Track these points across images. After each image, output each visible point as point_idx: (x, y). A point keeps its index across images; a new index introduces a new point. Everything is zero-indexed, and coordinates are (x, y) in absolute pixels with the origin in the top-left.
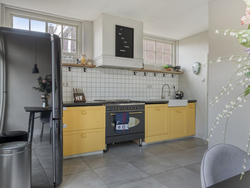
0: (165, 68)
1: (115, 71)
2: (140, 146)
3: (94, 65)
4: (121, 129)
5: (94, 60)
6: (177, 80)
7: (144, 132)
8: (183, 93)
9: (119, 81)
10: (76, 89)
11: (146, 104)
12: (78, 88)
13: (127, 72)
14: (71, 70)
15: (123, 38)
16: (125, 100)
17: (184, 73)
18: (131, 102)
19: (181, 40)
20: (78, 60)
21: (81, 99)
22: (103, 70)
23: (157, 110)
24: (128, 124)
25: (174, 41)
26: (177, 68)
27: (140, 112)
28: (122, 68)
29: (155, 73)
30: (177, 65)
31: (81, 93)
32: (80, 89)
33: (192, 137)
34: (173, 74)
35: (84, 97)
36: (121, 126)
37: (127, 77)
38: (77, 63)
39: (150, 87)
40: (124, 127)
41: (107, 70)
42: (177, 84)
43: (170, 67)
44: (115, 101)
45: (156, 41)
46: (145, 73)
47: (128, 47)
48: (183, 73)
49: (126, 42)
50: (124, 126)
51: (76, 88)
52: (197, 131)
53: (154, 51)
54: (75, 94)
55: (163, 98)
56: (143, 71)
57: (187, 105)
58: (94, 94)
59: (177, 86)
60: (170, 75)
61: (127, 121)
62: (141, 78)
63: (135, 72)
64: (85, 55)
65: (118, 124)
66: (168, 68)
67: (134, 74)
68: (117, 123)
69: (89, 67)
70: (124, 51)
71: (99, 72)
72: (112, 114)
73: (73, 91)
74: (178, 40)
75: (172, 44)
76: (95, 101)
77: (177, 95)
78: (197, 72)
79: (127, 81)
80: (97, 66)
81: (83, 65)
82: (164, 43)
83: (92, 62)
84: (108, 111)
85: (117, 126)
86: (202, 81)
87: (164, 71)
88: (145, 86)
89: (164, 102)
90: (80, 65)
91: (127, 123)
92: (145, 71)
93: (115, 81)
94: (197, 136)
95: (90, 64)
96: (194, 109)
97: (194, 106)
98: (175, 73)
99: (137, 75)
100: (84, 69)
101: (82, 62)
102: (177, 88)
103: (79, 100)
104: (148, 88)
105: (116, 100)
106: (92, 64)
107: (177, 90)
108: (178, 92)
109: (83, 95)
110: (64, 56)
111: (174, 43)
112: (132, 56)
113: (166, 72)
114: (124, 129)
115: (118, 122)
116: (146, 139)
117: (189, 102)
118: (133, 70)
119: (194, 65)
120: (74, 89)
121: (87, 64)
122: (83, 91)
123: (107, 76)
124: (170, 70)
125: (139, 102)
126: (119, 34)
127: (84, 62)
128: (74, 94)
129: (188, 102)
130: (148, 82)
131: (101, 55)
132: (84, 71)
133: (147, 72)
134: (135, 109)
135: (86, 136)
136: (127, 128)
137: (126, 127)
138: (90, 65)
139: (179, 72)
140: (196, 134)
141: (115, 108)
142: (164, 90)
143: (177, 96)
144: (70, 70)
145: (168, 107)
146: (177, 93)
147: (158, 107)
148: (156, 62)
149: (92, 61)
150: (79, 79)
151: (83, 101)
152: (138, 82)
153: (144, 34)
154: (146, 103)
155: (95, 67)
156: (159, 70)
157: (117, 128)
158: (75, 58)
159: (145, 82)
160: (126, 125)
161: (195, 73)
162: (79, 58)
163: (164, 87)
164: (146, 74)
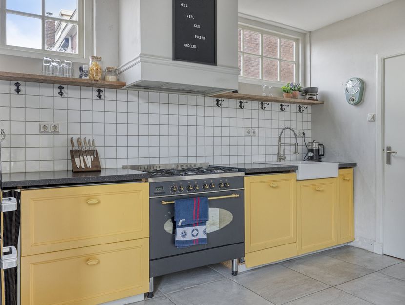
0: (285, 91)
1: (173, 96)
2: (233, 274)
3: (122, 80)
4: (189, 237)
5: (122, 69)
6: (310, 120)
7: (244, 242)
8: (324, 147)
9: (183, 120)
10: (78, 141)
11: (246, 174)
12: (82, 137)
13: (201, 99)
14: (65, 94)
15: (191, 17)
16: (195, 165)
17: (325, 103)
18: (211, 169)
19: (317, 31)
20: (81, 69)
21: (89, 164)
22: (143, 93)
23: (273, 187)
24: (206, 225)
25: (301, 33)
26: (310, 92)
27: (233, 196)
28: (189, 91)
29: (263, 102)
30: (308, 86)
31: (91, 149)
32: (87, 140)
33: (346, 244)
34: (301, 106)
35: (96, 159)
36: (189, 230)
37: (201, 112)
38: (80, 77)
39: (251, 134)
40: (195, 233)
41: (154, 95)
42: (310, 128)
43: (295, 90)
44: (173, 167)
45: (262, 33)
46: (241, 102)
47: (203, 38)
48: (323, 104)
49: (199, 27)
50: (197, 230)
51: (79, 136)
52: (358, 232)
53: (260, 54)
54: (76, 152)
55: (280, 159)
56: (236, 98)
57: (337, 175)
58: (122, 152)
59: (310, 131)
60: (294, 108)
61: (203, 219)
62: (233, 113)
63: (218, 101)
64: (101, 58)
65: (182, 226)
66: (291, 91)
67: (217, 105)
68: (179, 225)
69: (108, 85)
70: (194, 47)
71: (136, 99)
72: (166, 203)
73: (70, 145)
74: (310, 32)
75: (297, 40)
76: (124, 168)
77: (312, 151)
78: (356, 100)
79: (201, 121)
80: (129, 83)
81: (93, 82)
82: (280, 37)
83: (116, 75)
84: (156, 194)
85: (179, 231)
86: (369, 121)
87: (282, 99)
88: (241, 132)
89: (288, 169)
90: (87, 80)
91: (204, 223)
92: (240, 98)
93: (173, 120)
94: (358, 243)
95: (111, 78)
96: (350, 184)
97: (350, 177)
98: (305, 104)
99: (222, 106)
100: (99, 91)
101: (93, 75)
102: (310, 136)
103: (83, 166)
104: (247, 136)
105: (177, 165)
106: (118, 80)
107: (310, 140)
108: (312, 145)
109: (95, 153)
110: (45, 58)
111: (300, 38)
112: (212, 61)
113: (288, 99)
114: (197, 238)
115: (181, 220)
116: (247, 258)
117: (342, 167)
118: (215, 96)
119: (350, 85)
120: (72, 139)
121: (104, 79)
122: (96, 144)
123: (154, 108)
124: (294, 97)
125: (230, 170)
126: (182, 5)
127: (97, 73)
128: (71, 152)
129: (339, 168)
130: (248, 123)
131: (138, 55)
132: (97, 96)
133: (245, 101)
134: (222, 188)
135: (99, 262)
136: (202, 235)
137: (201, 232)
138: (111, 82)
139: (314, 100)
140: (357, 239)
141: (173, 188)
142: (282, 141)
143: (311, 154)
144: (61, 94)
145: (297, 180)
146: (310, 148)
147: (273, 181)
148: (264, 79)
149: (117, 72)
150: (87, 117)
151: (95, 169)
152: (225, 122)
153: (239, 15)
154: (248, 172)
155: (124, 85)
156: (272, 95)
157: (179, 237)
158: (73, 64)
159: (241, 123)
160: (201, 229)
161: (352, 102)
162: (84, 64)
163: (282, 135)
164: (243, 105)
